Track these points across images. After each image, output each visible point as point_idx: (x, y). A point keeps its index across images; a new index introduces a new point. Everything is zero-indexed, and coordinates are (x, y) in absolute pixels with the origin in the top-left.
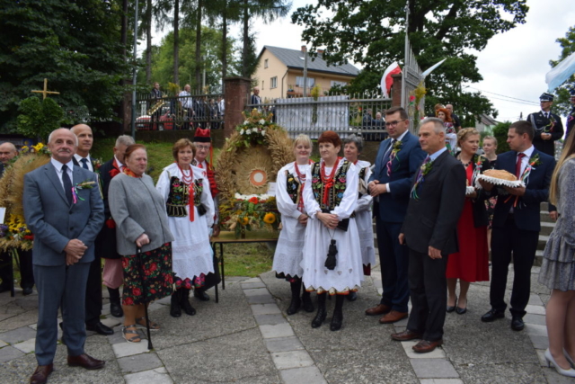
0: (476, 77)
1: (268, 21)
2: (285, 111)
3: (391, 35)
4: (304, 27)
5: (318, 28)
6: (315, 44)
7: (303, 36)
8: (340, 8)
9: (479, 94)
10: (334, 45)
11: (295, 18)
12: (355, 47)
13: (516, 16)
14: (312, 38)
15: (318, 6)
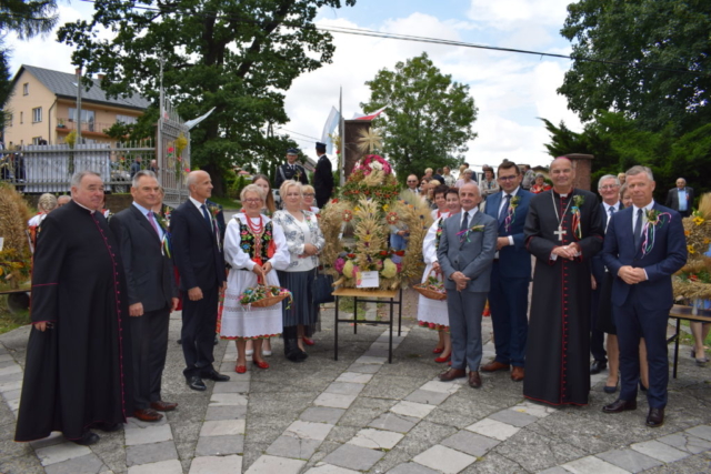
0: (283, 119)
1: (25, 36)
2: (36, 160)
3: (187, 65)
4: (75, 47)
5: (94, 51)
6: (91, 69)
7: (73, 58)
8: (123, 29)
9: (287, 137)
10: (116, 72)
11: (62, 36)
12: (144, 77)
13: (323, 55)
14: (86, 62)
15: (94, 23)
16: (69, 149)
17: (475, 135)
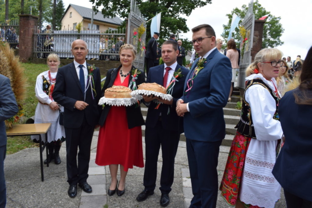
16: (77, 33)
17: (283, 43)
